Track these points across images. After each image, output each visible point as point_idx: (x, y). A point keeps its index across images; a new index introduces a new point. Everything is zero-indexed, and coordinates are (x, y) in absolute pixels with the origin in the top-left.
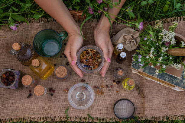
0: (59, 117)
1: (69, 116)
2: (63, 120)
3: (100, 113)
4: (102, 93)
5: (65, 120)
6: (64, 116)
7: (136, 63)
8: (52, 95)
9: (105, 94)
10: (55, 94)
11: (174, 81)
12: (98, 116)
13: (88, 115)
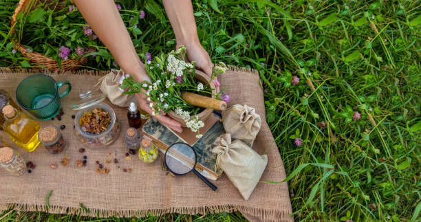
0: (35, 205)
1: (51, 204)
2: (39, 210)
3: (100, 202)
4: (107, 171)
5: (44, 210)
6: (43, 205)
7: (150, 126)
8: (30, 171)
9: (111, 173)
10: (35, 171)
11: (202, 160)
12: (97, 207)
13: (82, 205)
